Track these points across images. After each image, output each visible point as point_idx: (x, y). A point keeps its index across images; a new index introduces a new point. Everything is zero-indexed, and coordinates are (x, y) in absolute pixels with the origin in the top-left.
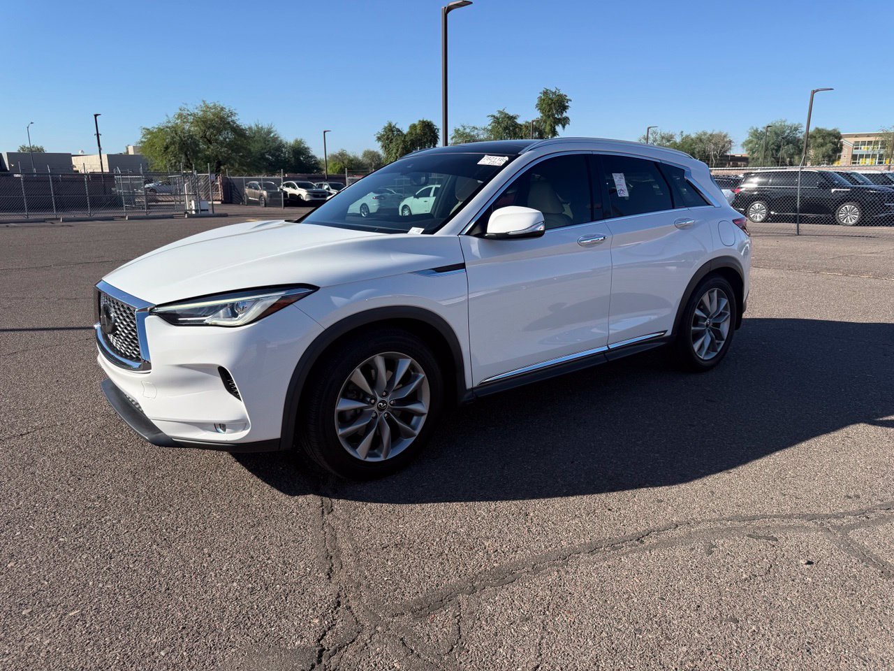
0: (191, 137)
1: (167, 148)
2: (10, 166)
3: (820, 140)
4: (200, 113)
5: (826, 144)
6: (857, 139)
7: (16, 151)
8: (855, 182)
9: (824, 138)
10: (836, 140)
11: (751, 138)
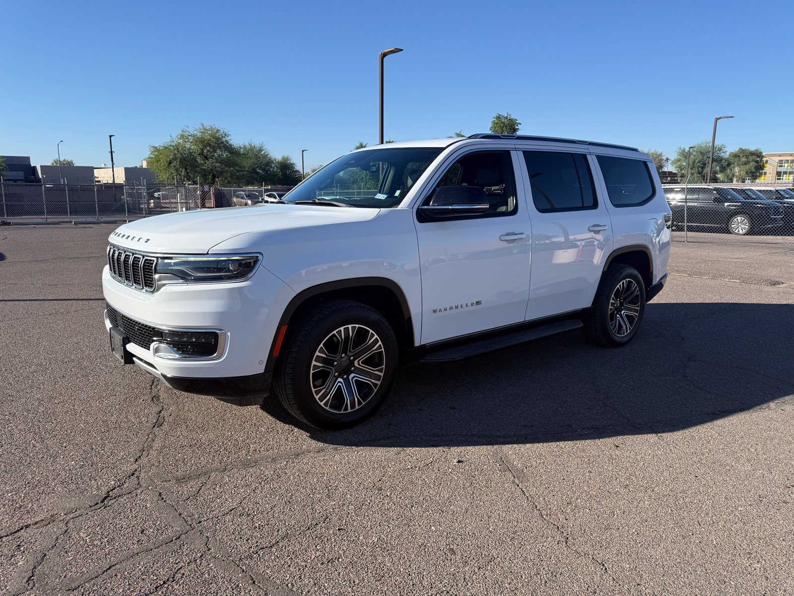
0: (191, 154)
1: (170, 163)
2: (43, 176)
3: (744, 159)
4: (199, 134)
5: (749, 162)
6: (781, 158)
7: (50, 164)
8: (749, 197)
9: (747, 157)
10: (758, 159)
11: (679, 157)
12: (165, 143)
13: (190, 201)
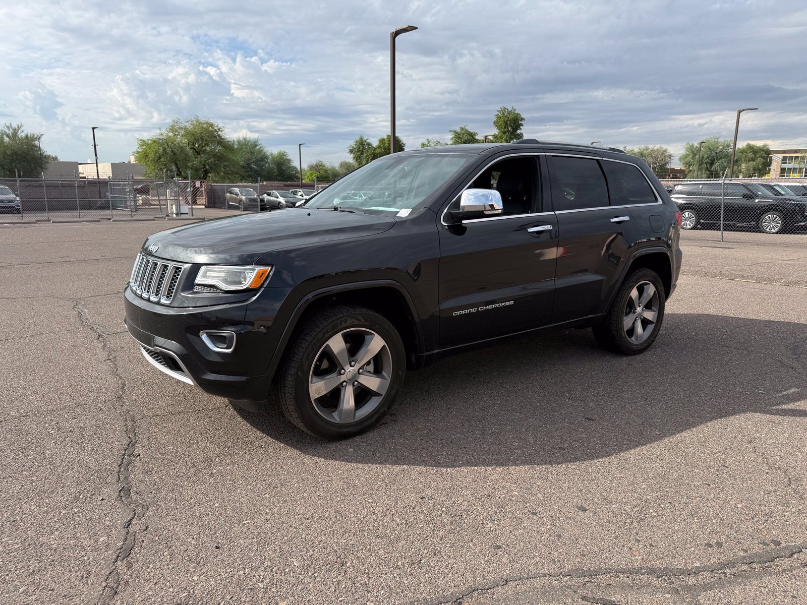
0: (181, 148)
1: (159, 158)
3: (751, 155)
4: (191, 127)
5: (757, 158)
6: (785, 155)
8: (778, 193)
9: (754, 153)
10: (766, 156)
11: (687, 153)
12: (154, 136)
13: (181, 198)
